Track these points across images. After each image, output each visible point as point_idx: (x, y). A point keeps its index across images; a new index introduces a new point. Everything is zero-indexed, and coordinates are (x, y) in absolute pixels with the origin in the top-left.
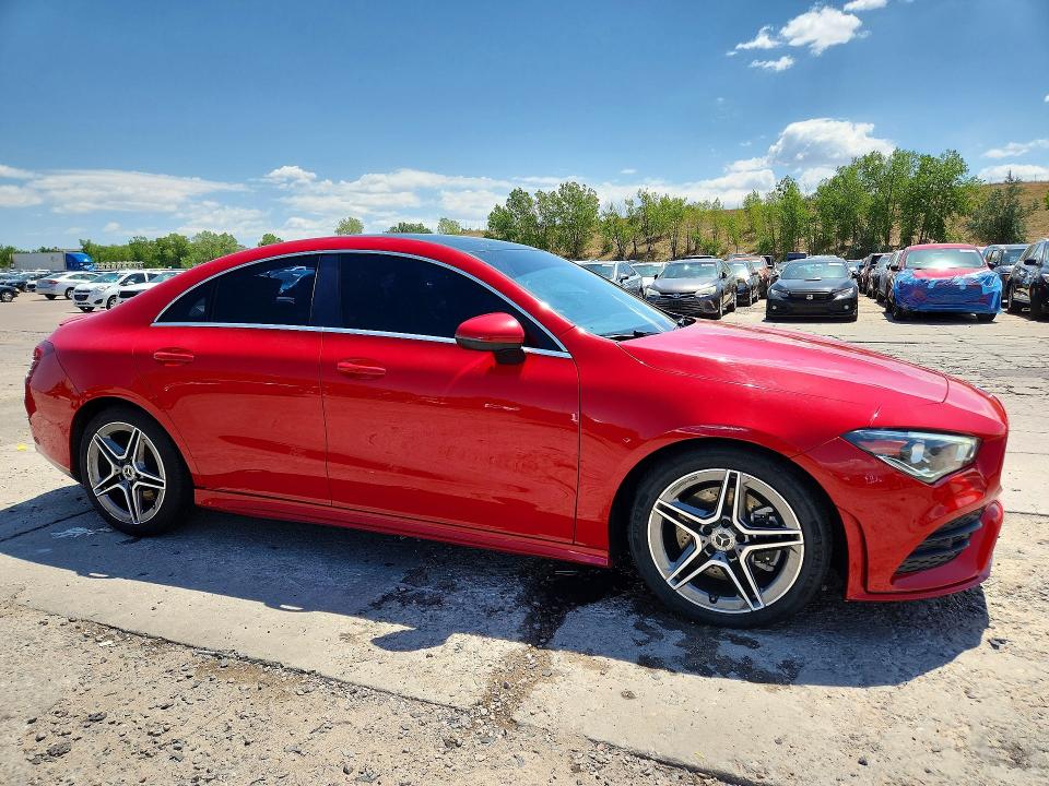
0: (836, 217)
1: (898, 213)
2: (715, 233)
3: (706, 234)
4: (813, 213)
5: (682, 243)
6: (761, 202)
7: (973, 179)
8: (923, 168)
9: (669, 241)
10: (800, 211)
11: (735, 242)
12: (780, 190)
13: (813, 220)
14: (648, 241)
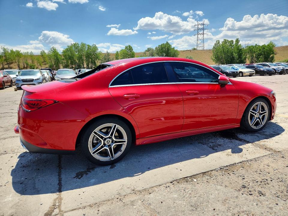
0: (70, 59)
1: (85, 59)
2: (33, 62)
3: (30, 62)
4: (63, 57)
5: (22, 65)
6: (46, 53)
7: (100, 52)
8: (89, 48)
9: (16, 64)
10: (59, 57)
11: (40, 65)
12: (51, 50)
13: (63, 59)
14: (8, 64)
